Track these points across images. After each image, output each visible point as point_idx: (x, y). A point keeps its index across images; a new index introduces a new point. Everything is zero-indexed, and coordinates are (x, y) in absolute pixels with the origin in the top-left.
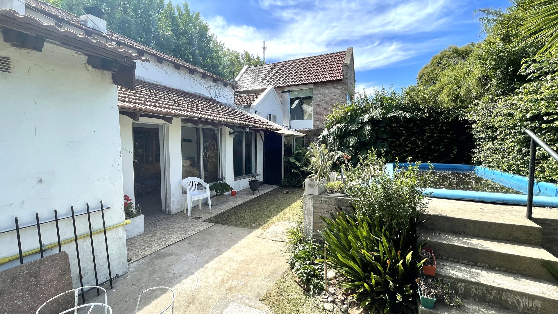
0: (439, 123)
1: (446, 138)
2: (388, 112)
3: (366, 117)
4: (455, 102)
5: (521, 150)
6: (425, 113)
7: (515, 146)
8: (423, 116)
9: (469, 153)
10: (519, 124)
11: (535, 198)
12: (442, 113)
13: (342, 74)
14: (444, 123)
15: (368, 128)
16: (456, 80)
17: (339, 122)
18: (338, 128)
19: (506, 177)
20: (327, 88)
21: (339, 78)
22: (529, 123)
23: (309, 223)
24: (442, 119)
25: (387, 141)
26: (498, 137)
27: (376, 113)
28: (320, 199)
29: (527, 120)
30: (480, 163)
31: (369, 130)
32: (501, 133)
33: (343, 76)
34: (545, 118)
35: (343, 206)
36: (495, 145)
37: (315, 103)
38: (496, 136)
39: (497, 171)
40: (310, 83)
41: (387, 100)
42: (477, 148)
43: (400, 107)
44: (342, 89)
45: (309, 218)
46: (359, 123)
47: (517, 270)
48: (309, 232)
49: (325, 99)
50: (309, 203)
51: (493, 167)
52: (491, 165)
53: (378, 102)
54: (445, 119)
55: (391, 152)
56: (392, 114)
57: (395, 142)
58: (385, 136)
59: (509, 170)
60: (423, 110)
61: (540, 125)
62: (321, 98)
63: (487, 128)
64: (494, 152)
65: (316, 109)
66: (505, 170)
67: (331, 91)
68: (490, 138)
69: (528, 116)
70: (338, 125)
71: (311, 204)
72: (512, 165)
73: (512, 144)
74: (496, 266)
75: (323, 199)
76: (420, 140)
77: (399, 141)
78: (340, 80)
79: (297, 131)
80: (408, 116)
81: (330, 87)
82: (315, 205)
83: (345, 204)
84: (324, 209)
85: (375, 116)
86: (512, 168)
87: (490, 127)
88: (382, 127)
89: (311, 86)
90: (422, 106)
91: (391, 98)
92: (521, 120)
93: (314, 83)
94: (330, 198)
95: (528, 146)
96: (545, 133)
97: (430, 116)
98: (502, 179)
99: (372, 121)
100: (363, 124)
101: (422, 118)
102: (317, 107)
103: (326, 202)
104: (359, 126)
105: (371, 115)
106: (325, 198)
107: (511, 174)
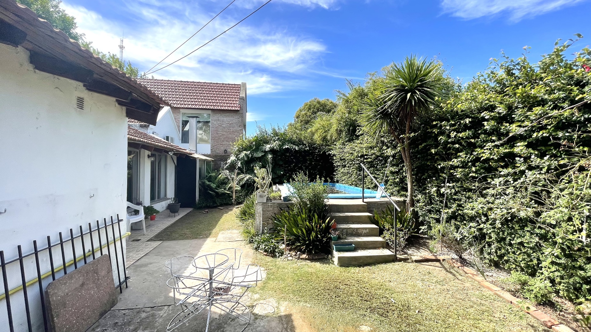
0: (315, 155)
1: (319, 165)
2: (283, 145)
3: (268, 147)
4: (323, 141)
5: (357, 172)
6: (306, 147)
7: (354, 171)
8: (306, 149)
9: (332, 175)
10: (356, 159)
11: (365, 195)
12: (316, 148)
13: (239, 106)
14: (318, 155)
15: (270, 156)
16: (324, 127)
17: (245, 150)
18: (246, 154)
19: (351, 188)
20: (225, 116)
21: (237, 109)
22: (359, 158)
23: (260, 222)
24: (317, 152)
25: (282, 166)
26: (347, 165)
27: (275, 145)
28: (268, 205)
29: (359, 157)
30: (338, 182)
31: (271, 157)
32: (348, 163)
33: (240, 107)
34: (365, 157)
35: (282, 207)
36: (345, 170)
37: (213, 129)
38: (346, 165)
39: (347, 186)
40: (208, 109)
41: (281, 135)
42: (336, 172)
43: (291, 141)
44: (239, 119)
45: (260, 219)
46: (262, 152)
47: (361, 222)
48: (260, 228)
49: (223, 126)
50: (260, 208)
51: (345, 183)
52: (344, 182)
53: (275, 136)
54: (318, 152)
55: (286, 175)
56: (287, 147)
57: (288, 167)
58: (281, 163)
59: (352, 184)
60: (305, 145)
61: (364, 160)
62: (220, 124)
63: (341, 160)
64: (344, 174)
65: (214, 134)
66: (350, 185)
67: (229, 119)
68: (342, 166)
69: (360, 155)
70: (245, 152)
71: (261, 209)
72: (353, 182)
73: (353, 170)
74: (354, 222)
75: (269, 204)
76: (304, 166)
77: (291, 167)
78: (238, 111)
79: (204, 155)
80: (297, 148)
81: (228, 116)
82: (264, 209)
83: (284, 206)
84: (270, 211)
85: (275, 147)
86: (353, 183)
87: (343, 159)
88: (279, 156)
89: (210, 112)
90: (305, 142)
91: (284, 134)
92: (357, 157)
93: (212, 110)
94: (274, 203)
95: (360, 171)
96: (365, 164)
97: (310, 149)
98: (349, 190)
99: (272, 151)
100: (266, 152)
101: (305, 150)
102: (215, 132)
103: (271, 206)
104: (263, 154)
105: (272, 146)
106: (271, 203)
107: (352, 187)
